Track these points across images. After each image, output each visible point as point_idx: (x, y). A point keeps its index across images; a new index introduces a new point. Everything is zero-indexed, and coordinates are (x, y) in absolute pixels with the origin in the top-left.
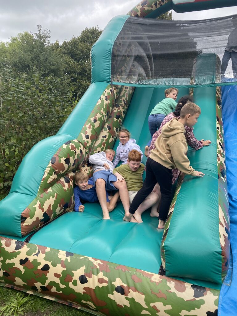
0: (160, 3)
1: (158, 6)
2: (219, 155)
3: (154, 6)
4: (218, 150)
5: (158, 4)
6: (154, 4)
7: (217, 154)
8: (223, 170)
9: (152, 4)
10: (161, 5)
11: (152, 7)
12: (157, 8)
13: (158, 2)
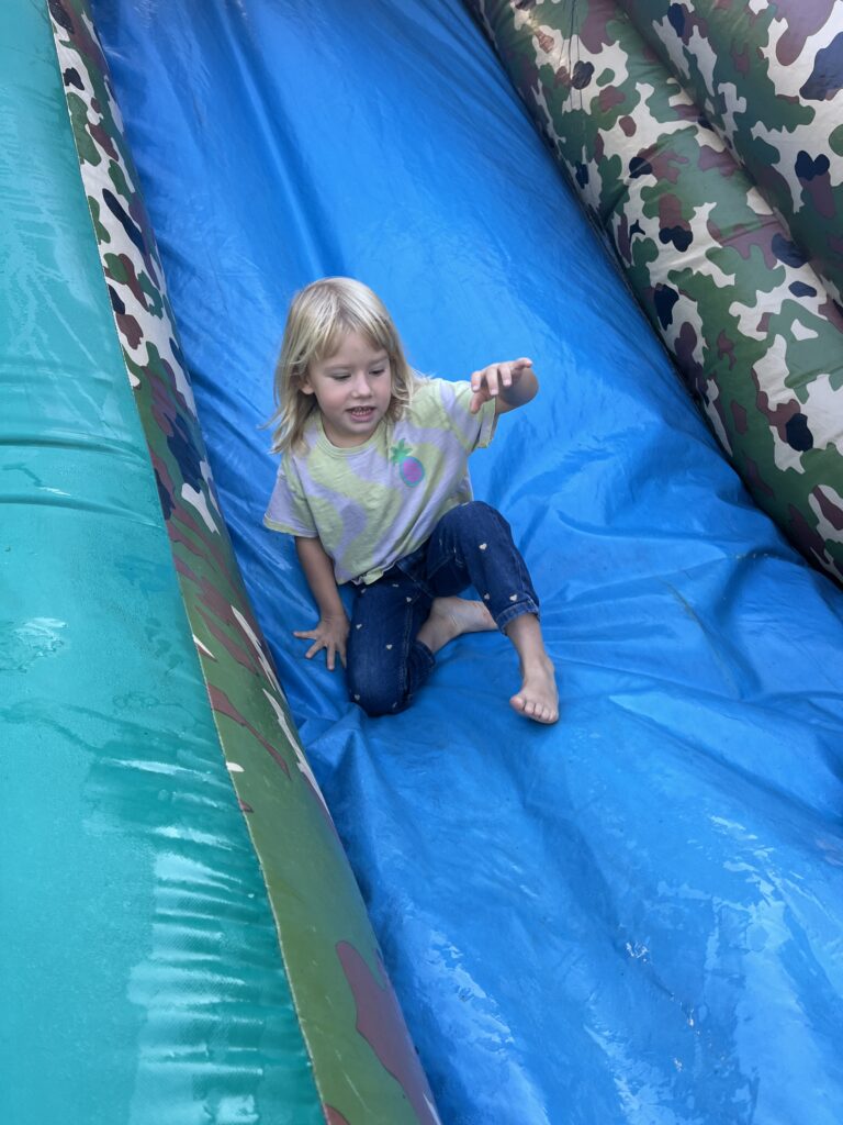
2: (124, 292)
4: (104, 248)
7: (109, 281)
8: (180, 419)
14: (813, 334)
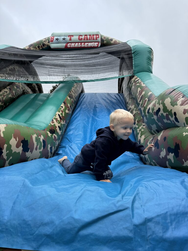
0: (41, 47)
1: (41, 48)
2: (55, 120)
3: (38, 48)
4: (55, 117)
5: (40, 47)
6: (38, 47)
7: (53, 119)
9: (36, 46)
10: (43, 48)
11: (36, 48)
12: (40, 49)
13: (40, 46)
14: (143, 130)
